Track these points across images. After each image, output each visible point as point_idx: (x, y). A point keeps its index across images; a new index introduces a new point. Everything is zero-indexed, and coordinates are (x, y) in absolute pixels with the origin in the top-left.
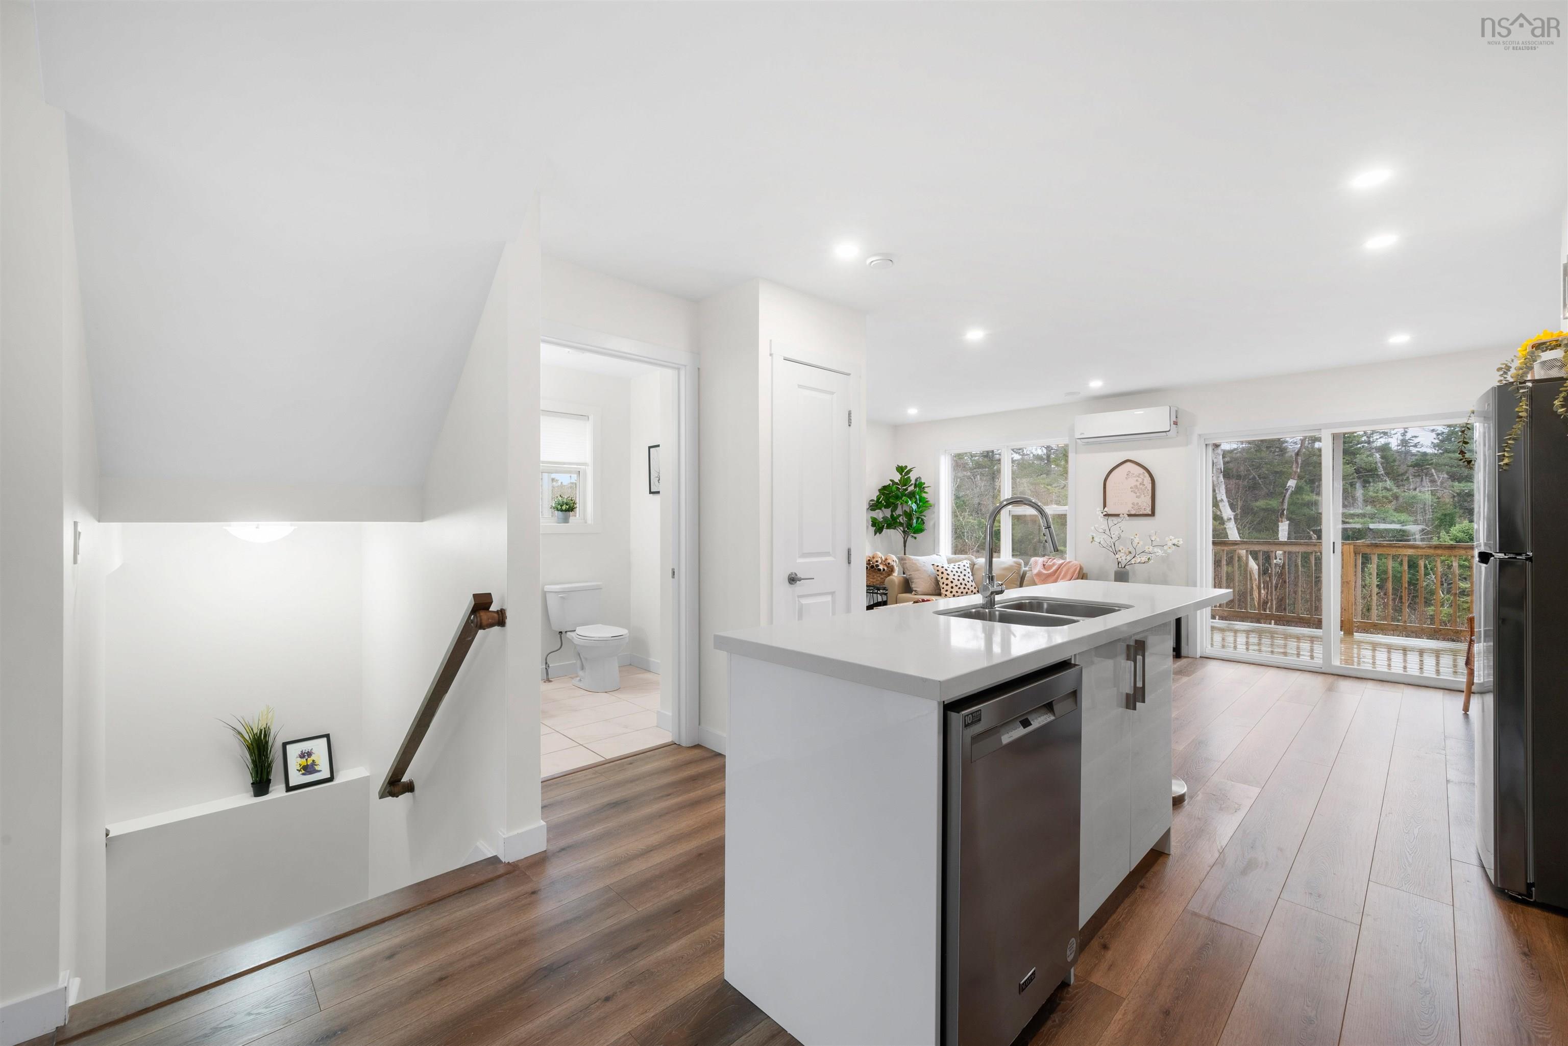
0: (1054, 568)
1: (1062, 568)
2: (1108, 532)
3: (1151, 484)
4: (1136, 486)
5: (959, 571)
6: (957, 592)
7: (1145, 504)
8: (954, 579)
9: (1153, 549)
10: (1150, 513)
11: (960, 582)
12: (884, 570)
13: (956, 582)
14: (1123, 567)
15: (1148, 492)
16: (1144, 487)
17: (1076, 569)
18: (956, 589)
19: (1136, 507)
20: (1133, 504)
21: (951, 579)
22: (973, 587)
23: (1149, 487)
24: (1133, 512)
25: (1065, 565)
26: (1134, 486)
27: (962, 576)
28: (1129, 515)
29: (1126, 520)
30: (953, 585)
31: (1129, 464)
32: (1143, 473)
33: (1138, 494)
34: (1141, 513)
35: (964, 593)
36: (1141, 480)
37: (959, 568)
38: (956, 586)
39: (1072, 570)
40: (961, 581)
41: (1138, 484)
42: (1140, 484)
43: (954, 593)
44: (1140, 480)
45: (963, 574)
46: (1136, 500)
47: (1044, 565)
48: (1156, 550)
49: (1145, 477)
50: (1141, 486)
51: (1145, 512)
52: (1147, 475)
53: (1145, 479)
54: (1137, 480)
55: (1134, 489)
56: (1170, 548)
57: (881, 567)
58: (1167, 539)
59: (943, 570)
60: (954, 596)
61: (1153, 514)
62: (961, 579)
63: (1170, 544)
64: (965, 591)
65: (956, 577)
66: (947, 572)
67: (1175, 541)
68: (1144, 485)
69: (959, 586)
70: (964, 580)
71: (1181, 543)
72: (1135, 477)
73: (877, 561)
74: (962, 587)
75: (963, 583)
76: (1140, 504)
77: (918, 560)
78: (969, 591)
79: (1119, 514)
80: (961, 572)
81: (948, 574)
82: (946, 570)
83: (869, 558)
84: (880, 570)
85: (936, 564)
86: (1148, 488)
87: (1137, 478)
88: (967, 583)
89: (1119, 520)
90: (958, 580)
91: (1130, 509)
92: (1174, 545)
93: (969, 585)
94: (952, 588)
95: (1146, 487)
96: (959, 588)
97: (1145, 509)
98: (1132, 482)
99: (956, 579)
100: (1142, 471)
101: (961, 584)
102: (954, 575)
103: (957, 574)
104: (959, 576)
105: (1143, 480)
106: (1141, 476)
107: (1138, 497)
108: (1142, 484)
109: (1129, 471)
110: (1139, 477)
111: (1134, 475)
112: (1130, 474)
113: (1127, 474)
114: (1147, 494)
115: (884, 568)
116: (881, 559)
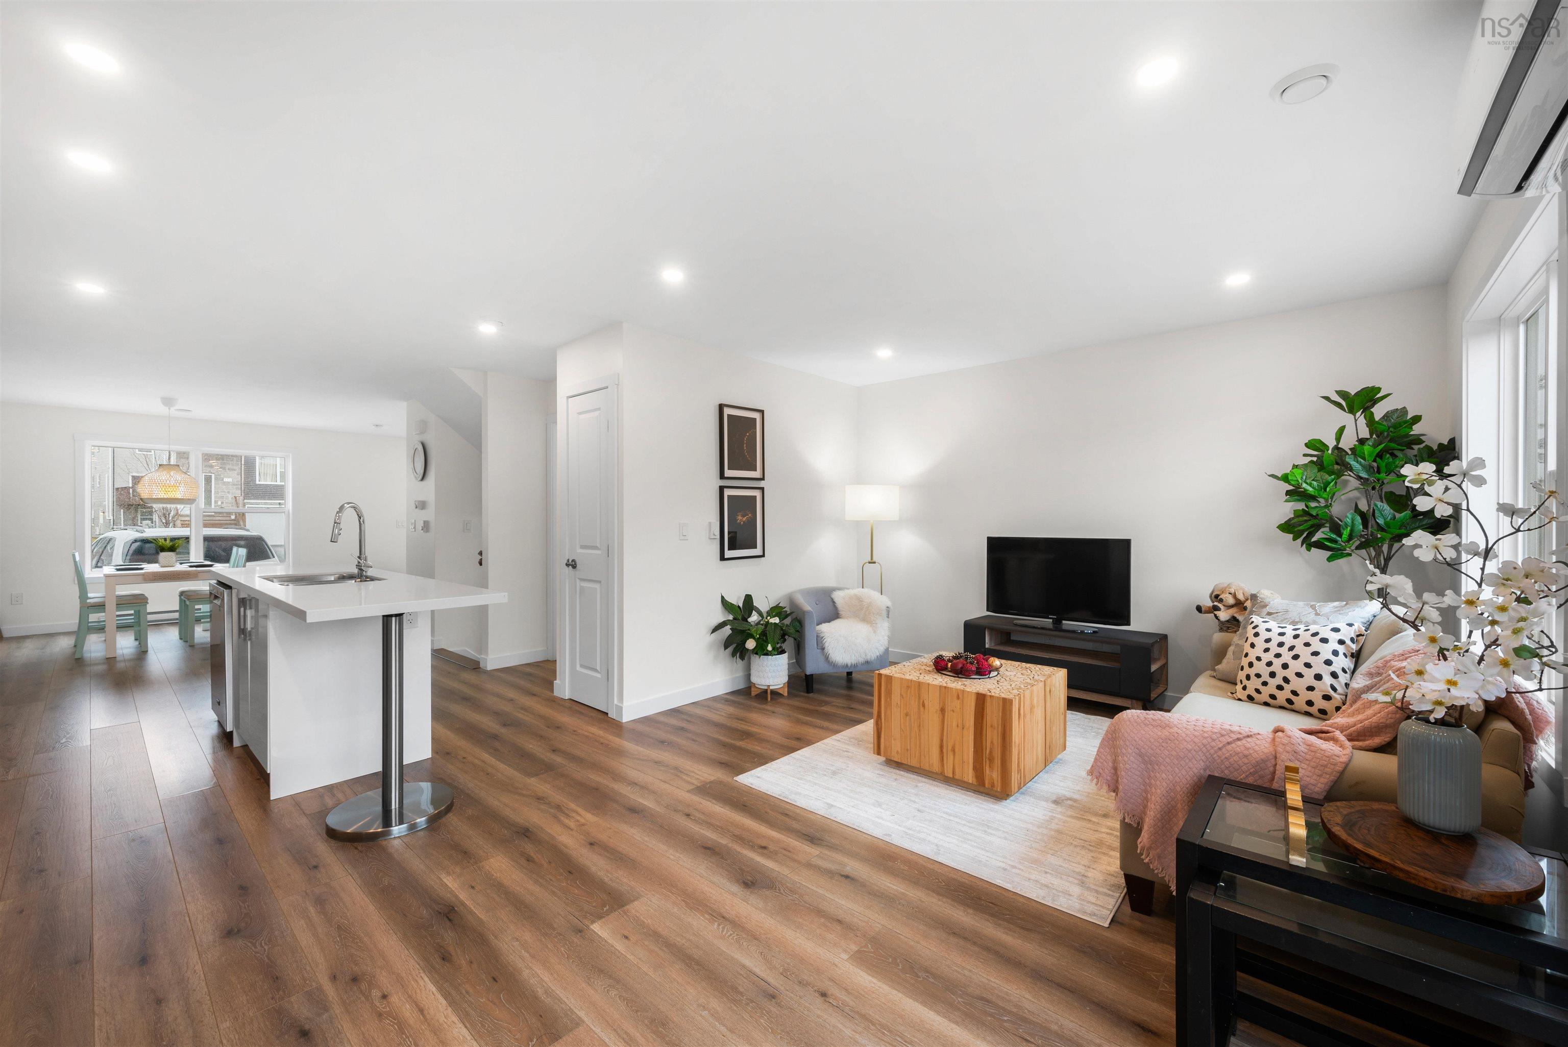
6: (1258, 691)
8: (1259, 659)
13: (1260, 667)
21: (1252, 658)
27: (1287, 657)
38: (1258, 676)
60: (1250, 698)
62: (1278, 663)
64: (1282, 697)
66: (1255, 640)
69: (1266, 677)
70: (1285, 666)
74: (1273, 682)
75: (1281, 673)
78: (1300, 702)
81: (1253, 646)
90: (1269, 664)
94: (1248, 677)
96: (1265, 684)
99: (1264, 661)
101: (1273, 675)
102: (1267, 650)
103: (1275, 649)
104: (1278, 656)
115: (1235, 615)
116: (1235, 596)
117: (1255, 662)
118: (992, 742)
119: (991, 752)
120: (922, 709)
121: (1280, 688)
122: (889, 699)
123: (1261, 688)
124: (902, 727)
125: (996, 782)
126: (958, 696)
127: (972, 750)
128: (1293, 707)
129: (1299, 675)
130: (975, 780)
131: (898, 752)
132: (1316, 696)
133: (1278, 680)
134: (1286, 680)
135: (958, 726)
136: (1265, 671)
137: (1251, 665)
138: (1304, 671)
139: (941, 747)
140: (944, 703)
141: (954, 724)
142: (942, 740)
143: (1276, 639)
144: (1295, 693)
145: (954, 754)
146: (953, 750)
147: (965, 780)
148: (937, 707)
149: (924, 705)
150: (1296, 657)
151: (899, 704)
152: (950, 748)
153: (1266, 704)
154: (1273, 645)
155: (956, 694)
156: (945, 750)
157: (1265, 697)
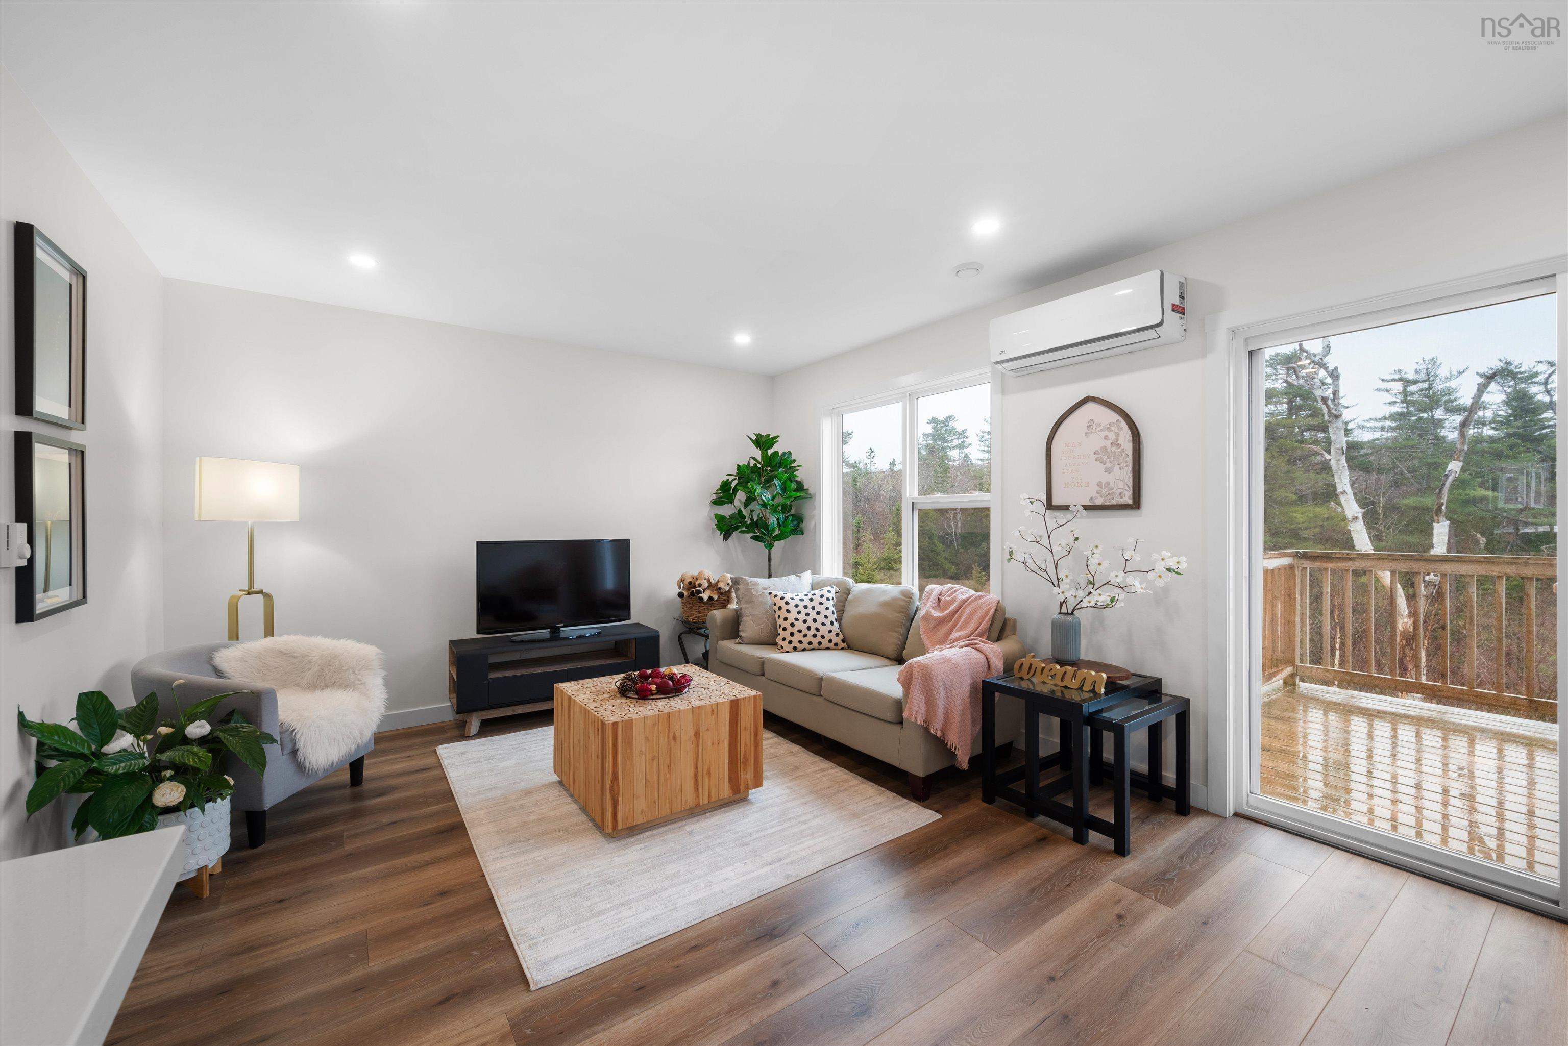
0: (952, 608)
1: (966, 607)
2: (1045, 541)
3: (1132, 443)
4: (1104, 450)
5: (810, 605)
6: (800, 642)
7: (1121, 485)
8: (797, 619)
9: (1124, 578)
10: (1130, 502)
11: (807, 624)
12: (711, 598)
13: (799, 625)
14: (1069, 612)
15: (1128, 459)
16: (1118, 451)
17: (989, 611)
18: (798, 637)
19: (1105, 491)
20: (1099, 485)
21: (791, 619)
22: (834, 633)
23: (1128, 448)
24: (1099, 501)
25: (970, 603)
26: (1101, 448)
27: (813, 614)
28: (1086, 508)
29: (1082, 517)
30: (795, 630)
31: (1090, 406)
32: (1118, 421)
33: (1108, 465)
34: (1114, 502)
35: (815, 645)
36: (1114, 437)
37: (811, 600)
38: (800, 631)
39: (980, 613)
40: (810, 622)
41: (1108, 443)
42: (1112, 444)
43: (795, 643)
44: (1112, 436)
45: (815, 611)
46: (1105, 478)
47: (939, 600)
48: (1131, 580)
49: (1121, 429)
50: (1114, 449)
51: (1122, 501)
52: (1124, 425)
53: (1120, 433)
54: (1106, 438)
55: (1101, 455)
56: (1160, 576)
57: (705, 596)
58: (1155, 556)
59: (782, 603)
60: (795, 649)
61: (1136, 504)
62: (810, 619)
63: (1160, 567)
64: (815, 641)
65: (802, 617)
66: (788, 607)
67: (1172, 564)
68: (1119, 446)
69: (805, 631)
70: (815, 621)
71: (1183, 566)
72: (1102, 431)
73: (700, 585)
74: (810, 633)
75: (813, 626)
76: (1111, 485)
77: (756, 584)
78: (825, 643)
79: (1069, 506)
80: (813, 608)
81: (788, 611)
82: (787, 603)
83: (691, 580)
84: (702, 599)
85: (774, 593)
86: (1126, 452)
87: (1106, 433)
88: (820, 627)
89: (1069, 516)
90: (805, 621)
91: (1095, 495)
92: (1169, 570)
93: (824, 631)
94: (792, 634)
95: (1123, 451)
96: (805, 636)
97: (1120, 494)
98: (1097, 441)
99: (801, 621)
100: (1114, 417)
101: (809, 628)
102: (799, 612)
103: (804, 611)
104: (808, 615)
105: (1118, 435)
106: (1113, 428)
107: (1108, 471)
108: (1115, 444)
109: (1092, 420)
110: (1109, 429)
111: (1101, 428)
112: (1094, 426)
113: (1089, 427)
114: (1126, 462)
115: (711, 595)
116: (709, 580)
117: (795, 622)
118: (746, 745)
119: (745, 754)
120: (672, 743)
121: (815, 636)
122: (628, 751)
123: (803, 639)
124: (648, 777)
125: (749, 783)
126: (713, 711)
127: (727, 761)
128: (820, 647)
129: (823, 624)
130: (731, 791)
131: (642, 812)
132: (832, 636)
133: (813, 631)
134: (817, 630)
135: (713, 744)
136: (803, 627)
137: (792, 625)
138: (825, 621)
139: (696, 776)
140: (698, 725)
141: (709, 743)
142: (696, 768)
143: (801, 605)
144: (823, 637)
145: (710, 776)
146: (709, 773)
147: (721, 797)
148: (691, 733)
149: (675, 738)
150: (818, 613)
151: (643, 750)
152: (705, 772)
153: (804, 650)
154: (801, 608)
155: (711, 710)
156: (700, 778)
157: (805, 645)
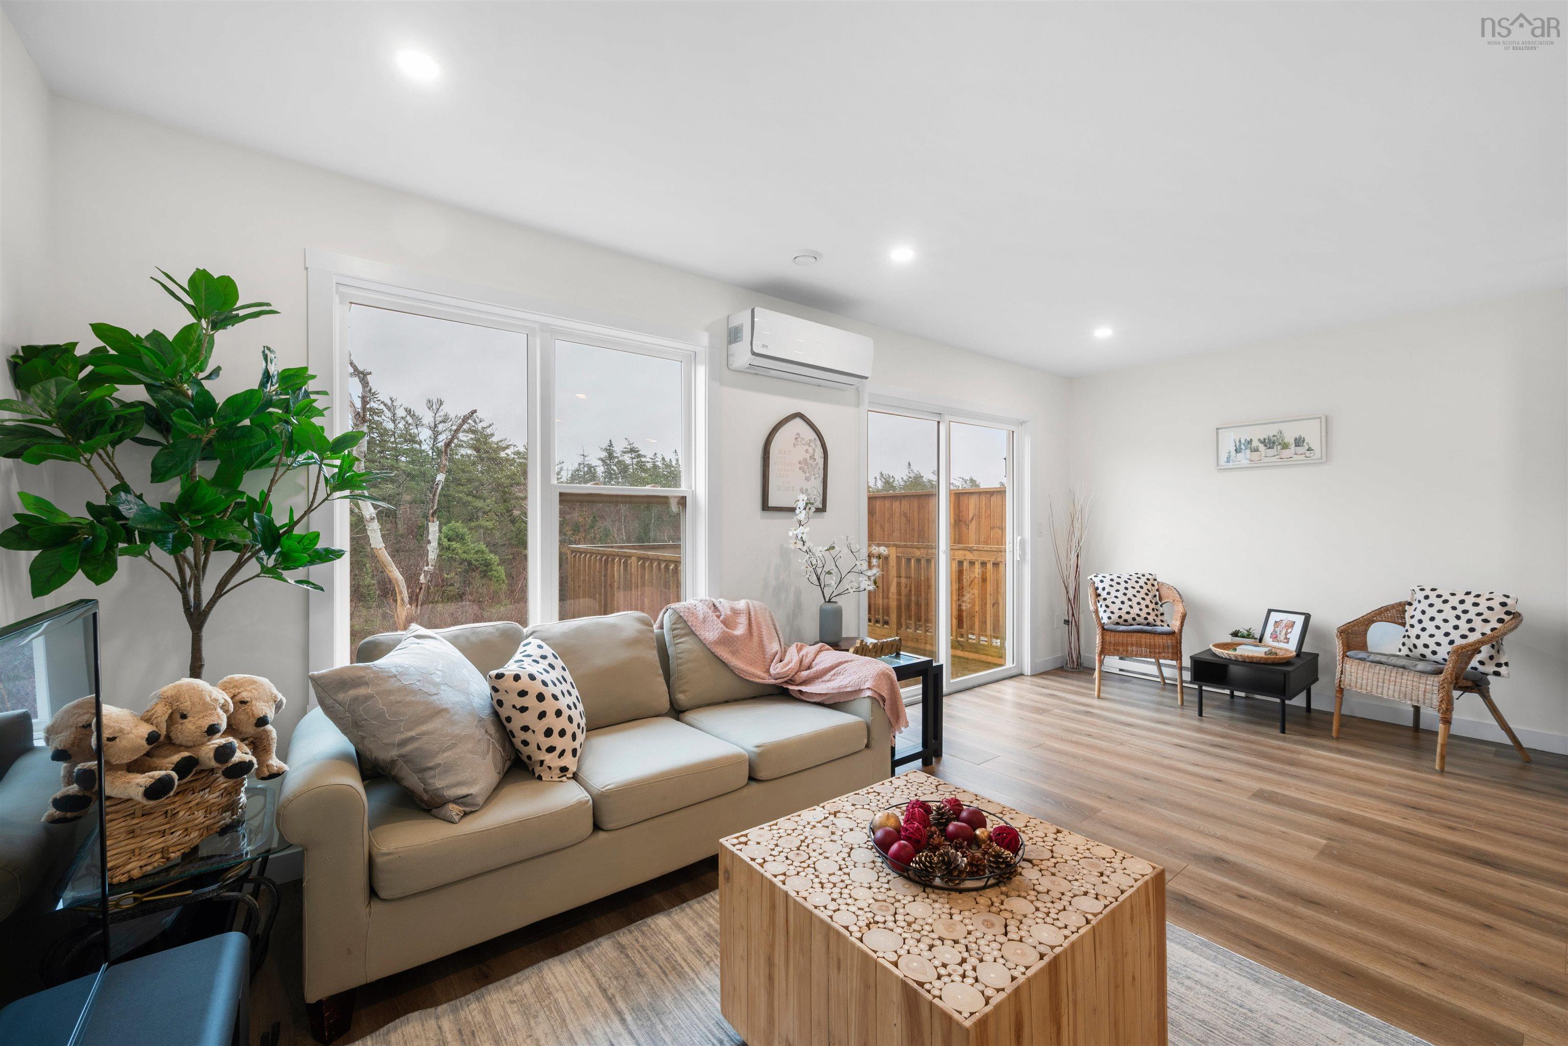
3: (822, 458)
4: (806, 461)
7: (815, 491)
10: (821, 506)
14: (827, 600)
15: (819, 471)
16: (814, 464)
20: (801, 490)
23: (820, 461)
26: (803, 460)
31: (798, 421)
32: (816, 438)
33: (807, 474)
36: (812, 451)
41: (808, 456)
42: (810, 457)
44: (810, 450)
46: (805, 484)
49: (816, 446)
50: (811, 462)
51: (816, 505)
52: (819, 444)
53: (817, 451)
54: (806, 451)
55: (802, 467)
61: (824, 507)
68: (815, 459)
72: (804, 444)
76: (809, 490)
86: (819, 465)
87: (806, 447)
95: (817, 464)
97: (815, 499)
98: (800, 453)
100: (813, 436)
105: (814, 451)
106: (812, 444)
107: (807, 479)
108: (812, 457)
109: (798, 434)
110: (809, 445)
111: (804, 442)
112: (800, 440)
113: (796, 439)
114: (818, 474)
